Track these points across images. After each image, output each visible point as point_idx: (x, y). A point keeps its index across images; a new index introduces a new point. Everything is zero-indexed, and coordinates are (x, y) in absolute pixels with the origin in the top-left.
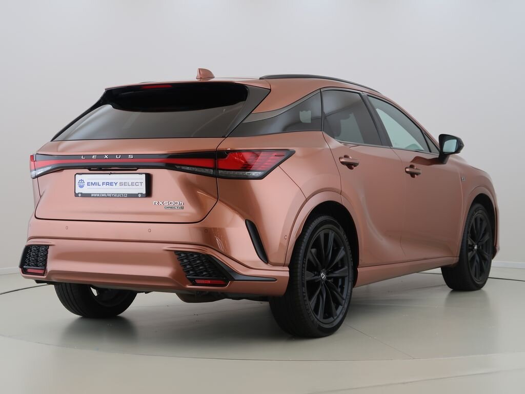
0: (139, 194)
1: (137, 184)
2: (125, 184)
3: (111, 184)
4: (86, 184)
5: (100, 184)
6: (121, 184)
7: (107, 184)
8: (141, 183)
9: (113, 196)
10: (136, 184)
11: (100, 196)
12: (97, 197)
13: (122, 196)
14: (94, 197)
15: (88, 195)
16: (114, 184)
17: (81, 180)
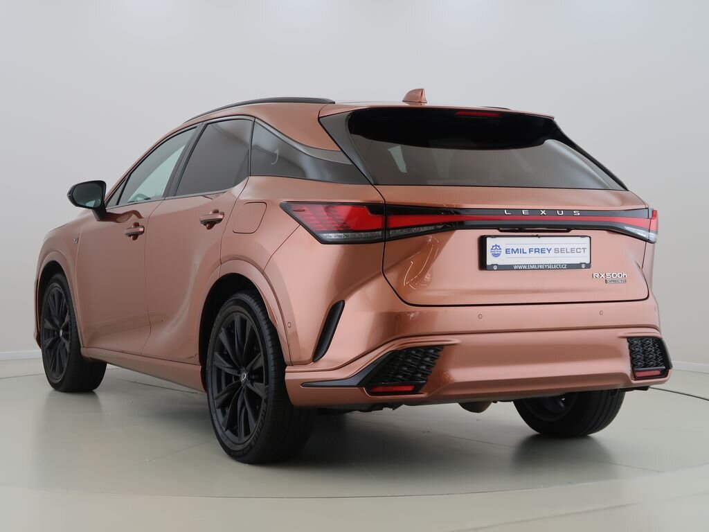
0: (581, 264)
1: (579, 250)
2: (562, 251)
3: (542, 251)
4: (503, 251)
5: (526, 250)
6: (556, 251)
7: (537, 250)
8: (584, 249)
9: (546, 268)
10: (577, 251)
11: (528, 268)
12: (523, 269)
13: (559, 267)
14: (518, 269)
15: (510, 268)
16: (547, 251)
17: (496, 245)
